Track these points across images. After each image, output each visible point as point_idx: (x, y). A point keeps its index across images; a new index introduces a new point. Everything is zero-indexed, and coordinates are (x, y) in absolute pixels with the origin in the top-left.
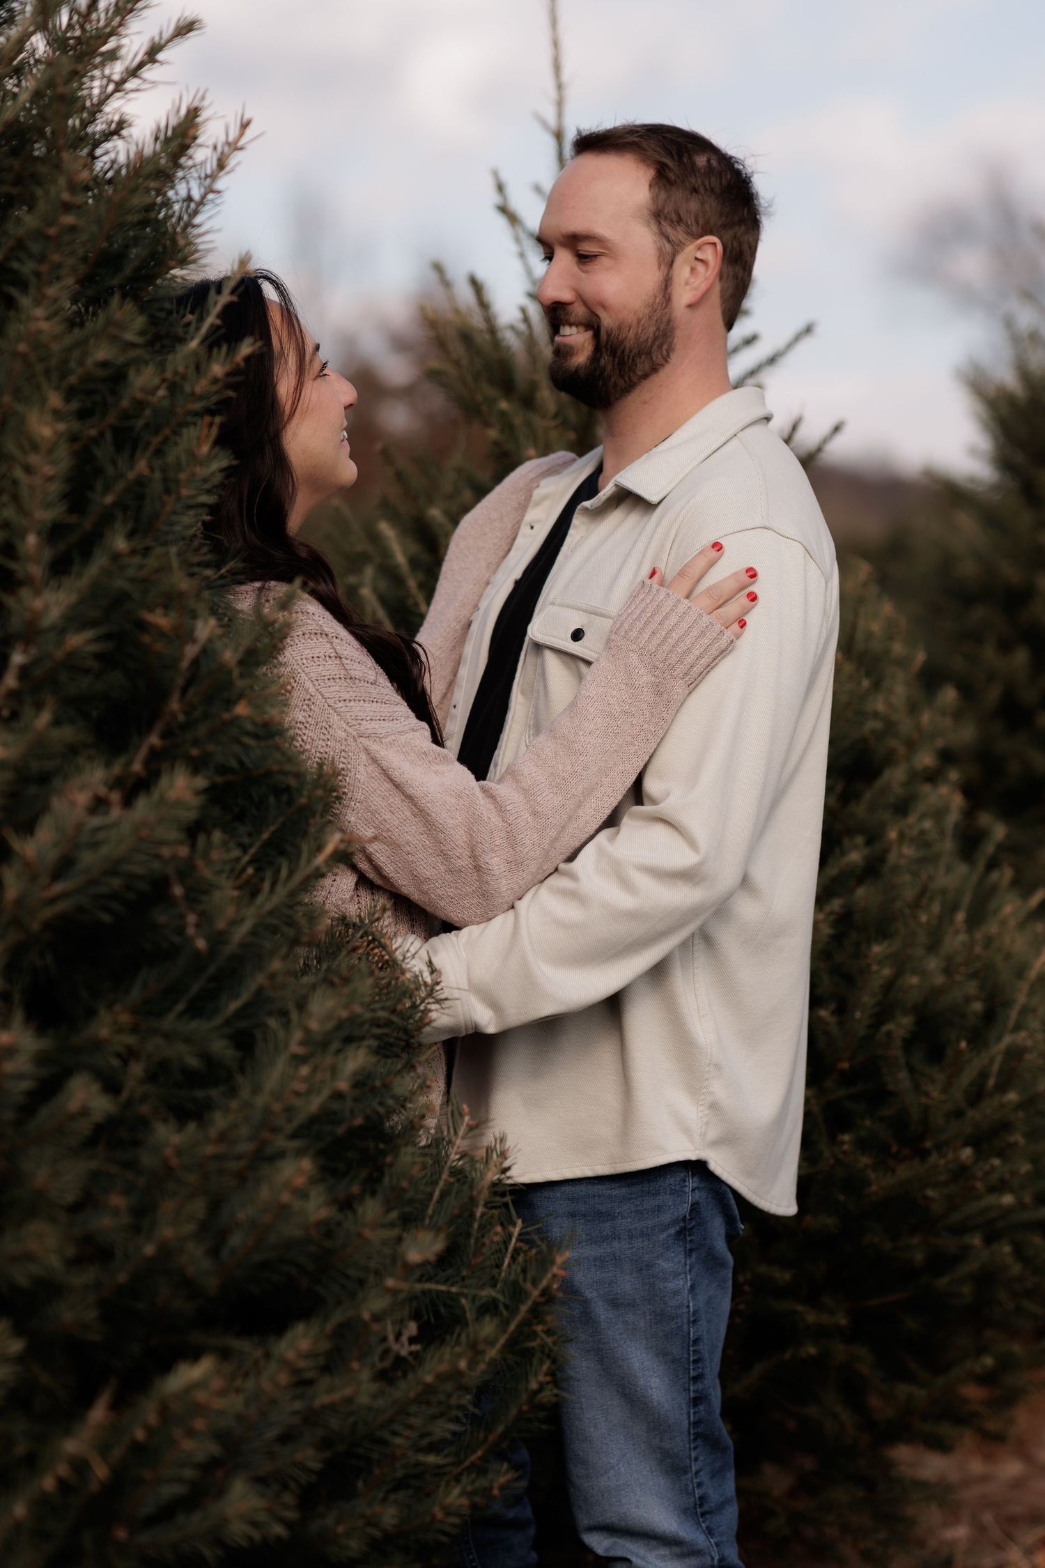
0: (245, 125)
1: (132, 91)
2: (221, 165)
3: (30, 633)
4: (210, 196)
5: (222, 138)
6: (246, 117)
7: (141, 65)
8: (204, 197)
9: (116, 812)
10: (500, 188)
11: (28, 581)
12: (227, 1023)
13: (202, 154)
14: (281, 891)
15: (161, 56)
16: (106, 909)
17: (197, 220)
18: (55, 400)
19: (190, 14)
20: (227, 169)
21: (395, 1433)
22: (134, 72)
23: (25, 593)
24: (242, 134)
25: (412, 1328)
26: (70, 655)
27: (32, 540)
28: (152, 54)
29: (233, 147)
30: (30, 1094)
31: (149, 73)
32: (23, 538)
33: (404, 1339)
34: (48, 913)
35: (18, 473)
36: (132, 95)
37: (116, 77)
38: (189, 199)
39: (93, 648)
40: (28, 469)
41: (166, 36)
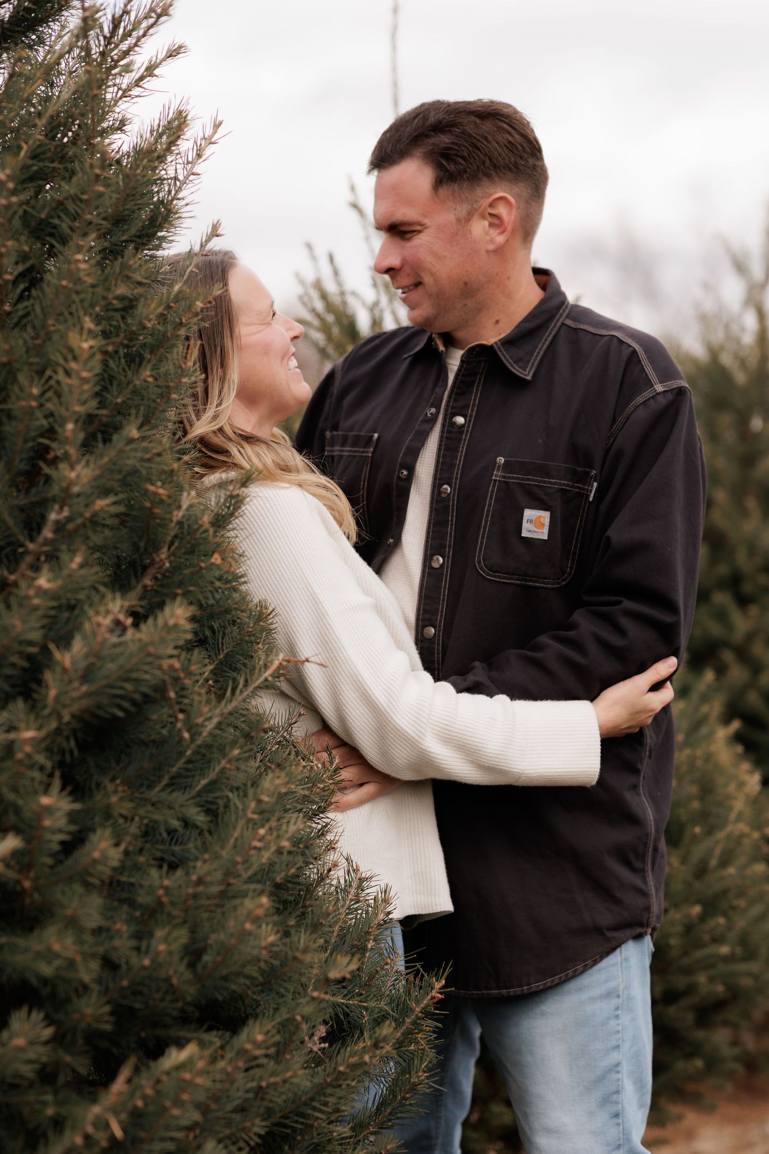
0: (217, 126)
1: (136, 97)
2: (199, 156)
3: (66, 498)
4: (192, 177)
5: (201, 135)
6: (219, 119)
7: (142, 78)
8: (186, 178)
9: (130, 633)
10: (353, 188)
11: (66, 457)
12: (199, 795)
13: (185, 145)
14: (239, 698)
15: (156, 72)
16: (120, 707)
17: (180, 195)
18: (88, 323)
19: (178, 42)
20: (204, 158)
21: (314, 1109)
22: (138, 83)
23: (63, 466)
24: (215, 132)
25: (322, 1031)
26: (95, 515)
27: (70, 426)
28: (150, 70)
29: (208, 142)
30: (62, 843)
31: (148, 83)
32: (63, 425)
33: (316, 1038)
34: (75, 708)
35: (61, 376)
36: (135, 100)
37: (124, 86)
38: (176, 178)
39: (114, 510)
40: (68, 373)
41: (160, 57)
